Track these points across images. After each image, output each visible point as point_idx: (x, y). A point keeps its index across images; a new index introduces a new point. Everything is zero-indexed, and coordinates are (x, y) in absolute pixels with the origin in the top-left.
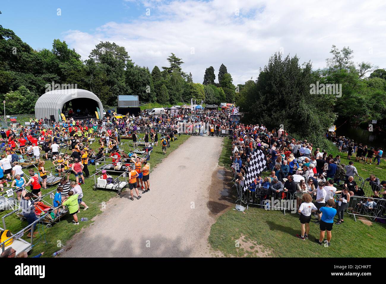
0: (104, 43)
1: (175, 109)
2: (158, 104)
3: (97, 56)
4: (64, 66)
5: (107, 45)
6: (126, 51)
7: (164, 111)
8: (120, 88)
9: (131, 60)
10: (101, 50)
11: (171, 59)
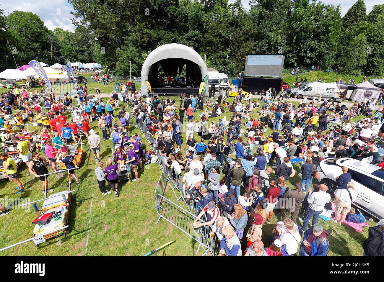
1: (370, 88)
7: (337, 90)
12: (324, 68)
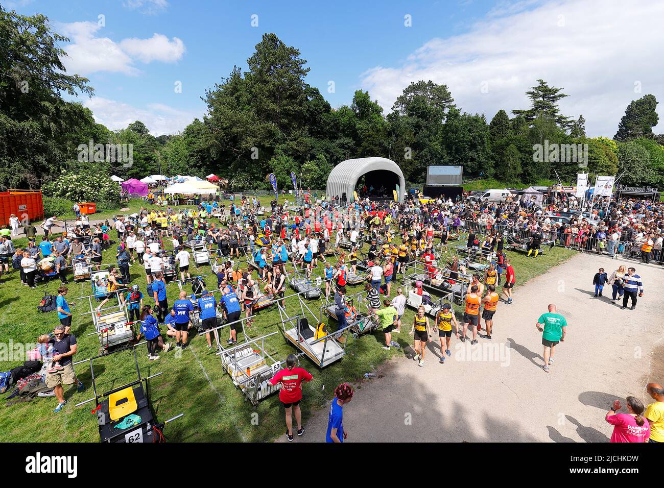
0: (415, 83)
1: (534, 193)
2: (495, 182)
3: (404, 106)
4: (361, 126)
5: (421, 86)
6: (449, 90)
7: (510, 195)
8: (432, 154)
9: (455, 106)
10: (409, 95)
11: (536, 92)
12: (486, 177)
